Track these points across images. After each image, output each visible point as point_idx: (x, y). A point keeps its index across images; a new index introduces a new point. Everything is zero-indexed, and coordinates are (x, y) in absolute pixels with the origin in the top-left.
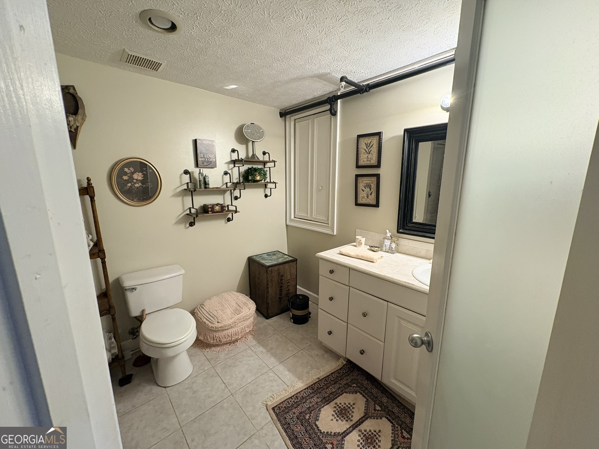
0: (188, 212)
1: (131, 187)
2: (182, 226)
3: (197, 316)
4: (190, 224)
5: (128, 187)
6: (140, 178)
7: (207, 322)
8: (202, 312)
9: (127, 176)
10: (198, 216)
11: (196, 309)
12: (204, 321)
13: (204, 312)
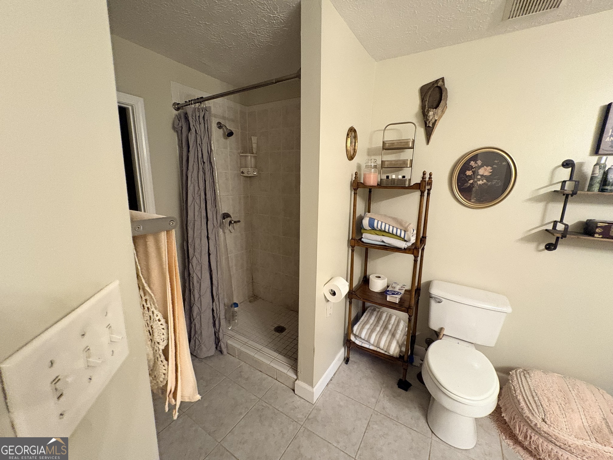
0: (550, 227)
1: (472, 184)
2: (533, 246)
3: (510, 382)
4: (547, 247)
5: (469, 185)
6: (487, 174)
7: (523, 404)
8: (522, 382)
9: (471, 171)
10: (565, 237)
11: (514, 371)
12: (518, 397)
13: (524, 384)
